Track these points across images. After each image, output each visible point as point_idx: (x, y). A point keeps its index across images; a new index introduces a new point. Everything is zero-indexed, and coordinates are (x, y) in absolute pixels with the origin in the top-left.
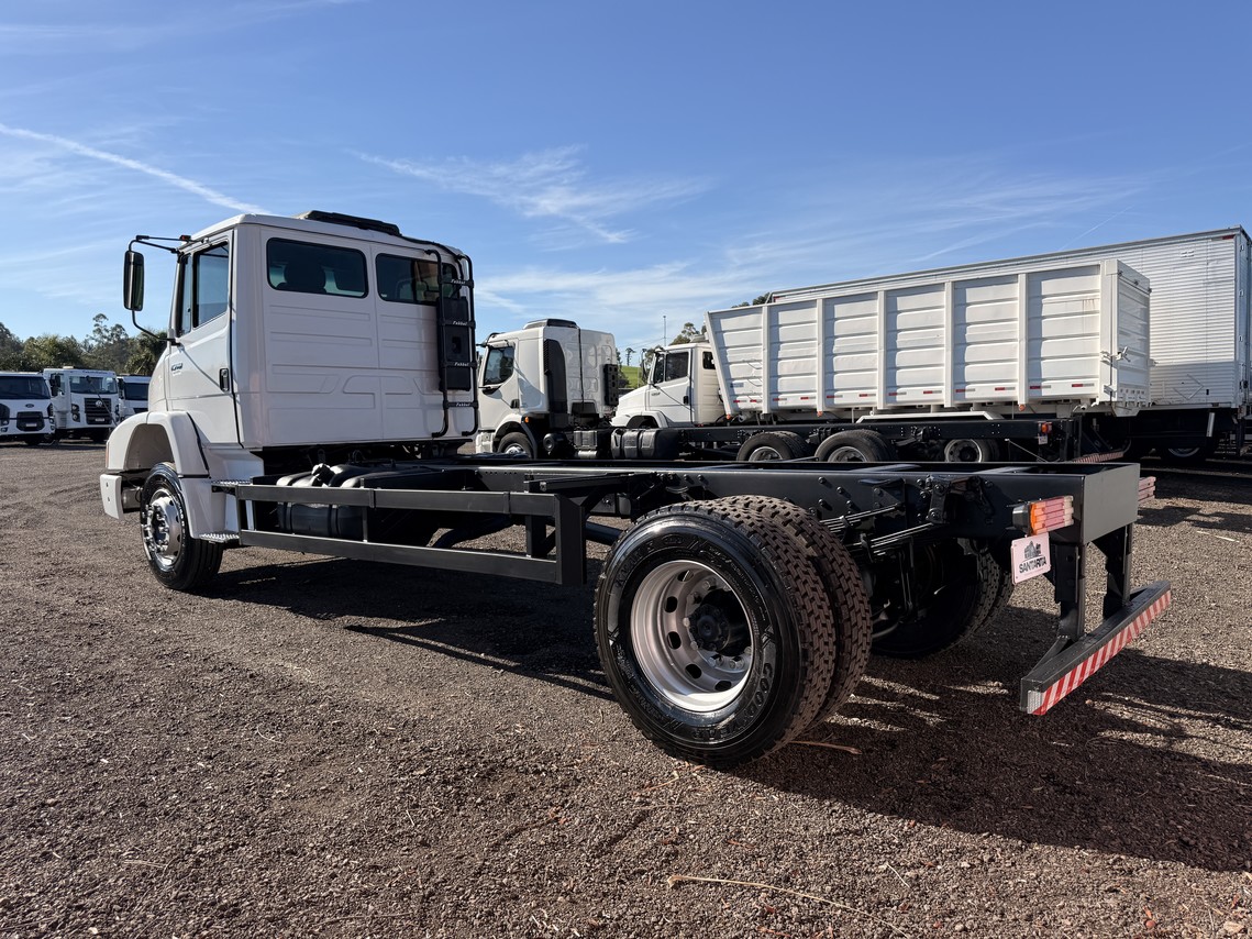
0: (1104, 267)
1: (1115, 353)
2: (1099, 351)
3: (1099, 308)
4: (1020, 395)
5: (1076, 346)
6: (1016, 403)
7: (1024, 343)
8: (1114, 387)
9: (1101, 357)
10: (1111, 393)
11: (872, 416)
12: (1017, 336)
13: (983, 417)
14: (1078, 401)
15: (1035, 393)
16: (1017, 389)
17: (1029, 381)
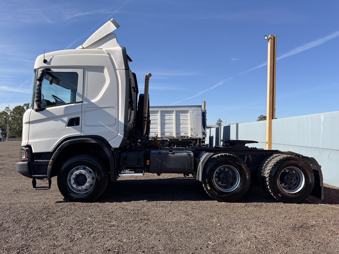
0: (190, 111)
1: (192, 128)
2: (189, 127)
3: (189, 118)
4: (174, 135)
5: (185, 126)
6: (174, 137)
7: (175, 125)
8: (192, 134)
9: (190, 129)
10: (192, 135)
12: (174, 123)
13: (167, 140)
14: (184, 137)
15: (178, 135)
16: (174, 134)
17: (176, 132)
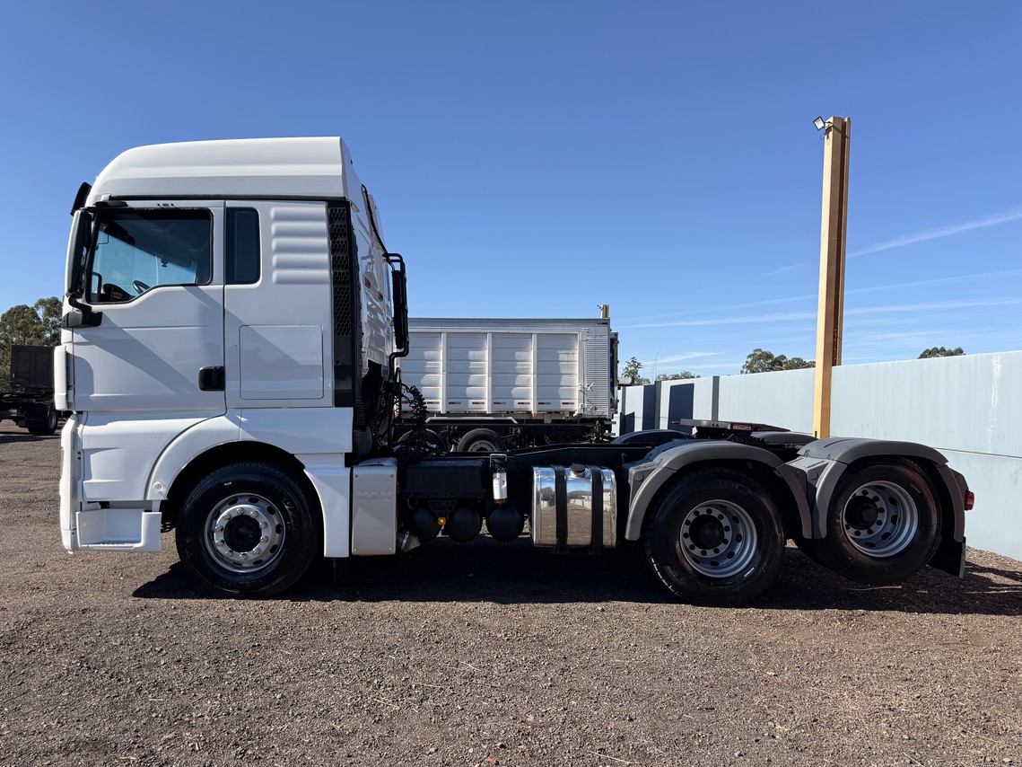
0: (580, 337)
1: (586, 386)
2: (577, 384)
3: (577, 359)
4: (533, 408)
6: (530, 413)
8: (585, 406)
9: (578, 389)
10: (583, 409)
11: (435, 418)
15: (543, 407)
16: (532, 403)
17: (537, 399)
